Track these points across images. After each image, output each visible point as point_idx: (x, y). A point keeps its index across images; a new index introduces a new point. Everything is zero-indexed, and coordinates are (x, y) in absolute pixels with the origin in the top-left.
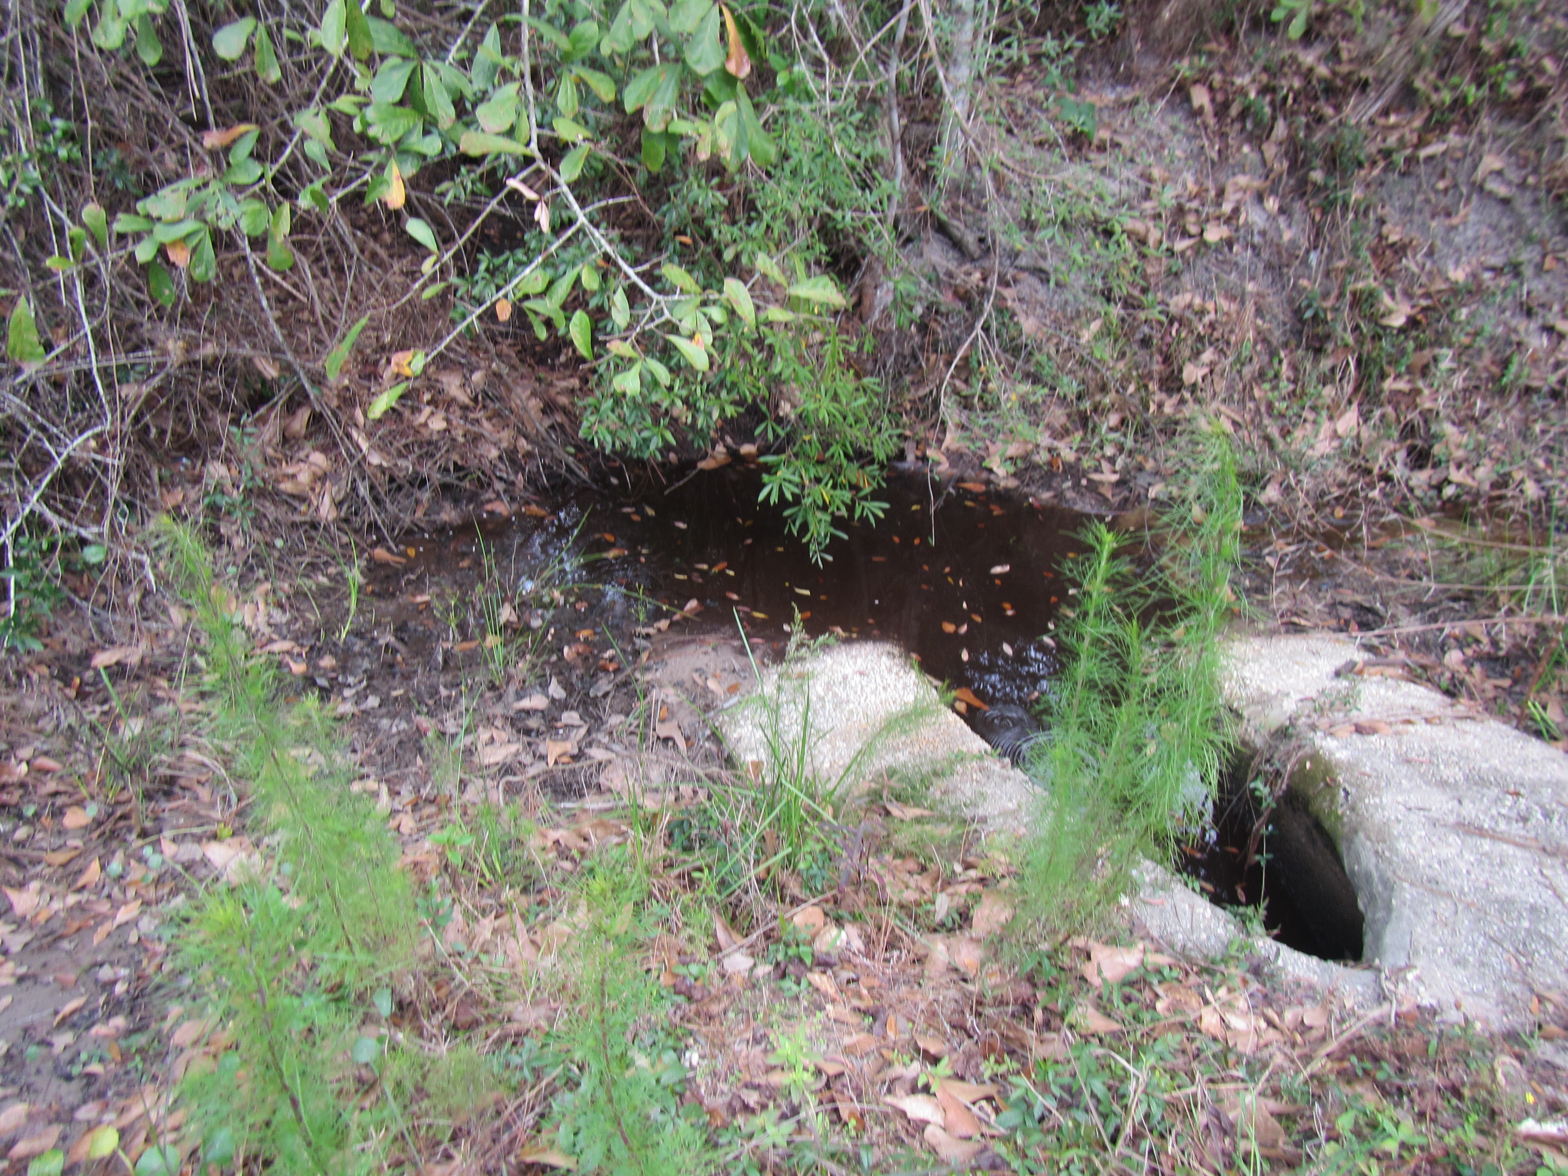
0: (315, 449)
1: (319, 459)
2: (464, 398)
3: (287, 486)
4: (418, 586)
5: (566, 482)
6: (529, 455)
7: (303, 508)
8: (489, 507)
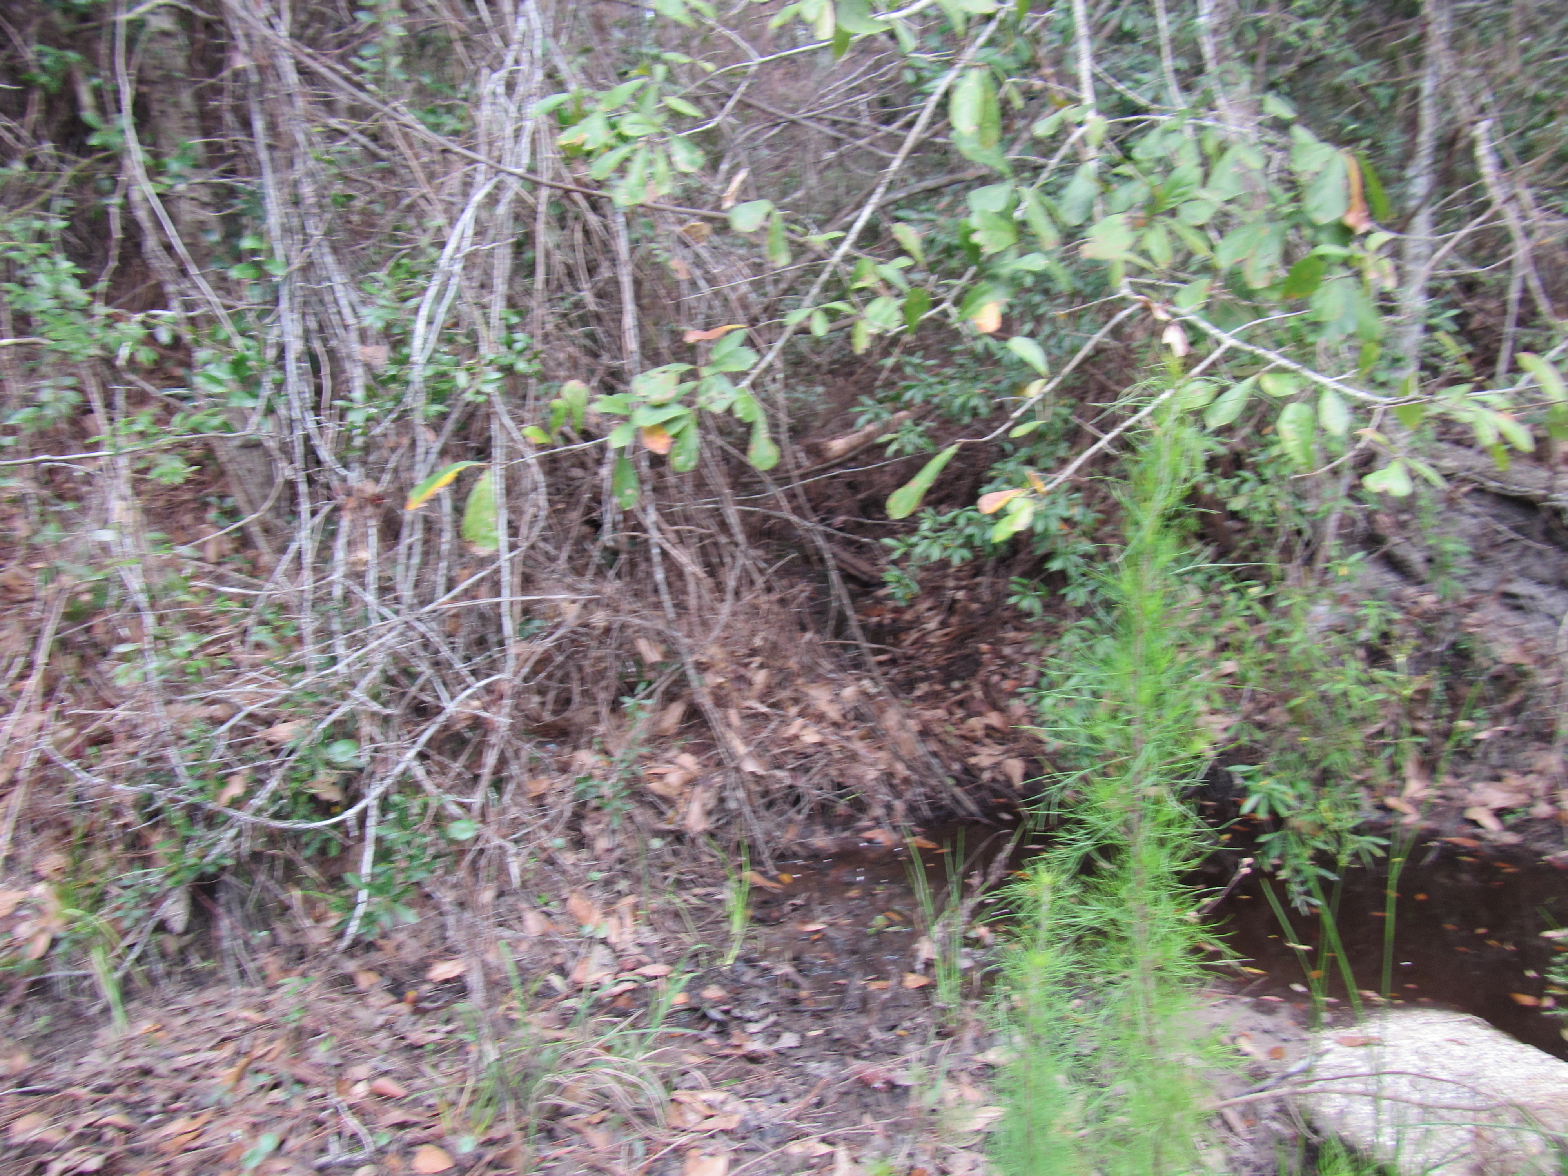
0: (684, 750)
1: (688, 760)
2: (833, 713)
3: (655, 786)
4: (805, 912)
5: (951, 814)
6: (906, 781)
7: (670, 813)
8: (868, 834)
